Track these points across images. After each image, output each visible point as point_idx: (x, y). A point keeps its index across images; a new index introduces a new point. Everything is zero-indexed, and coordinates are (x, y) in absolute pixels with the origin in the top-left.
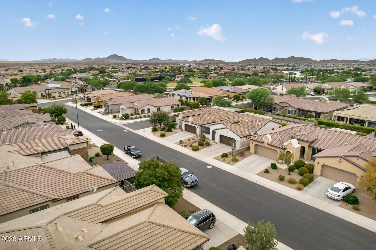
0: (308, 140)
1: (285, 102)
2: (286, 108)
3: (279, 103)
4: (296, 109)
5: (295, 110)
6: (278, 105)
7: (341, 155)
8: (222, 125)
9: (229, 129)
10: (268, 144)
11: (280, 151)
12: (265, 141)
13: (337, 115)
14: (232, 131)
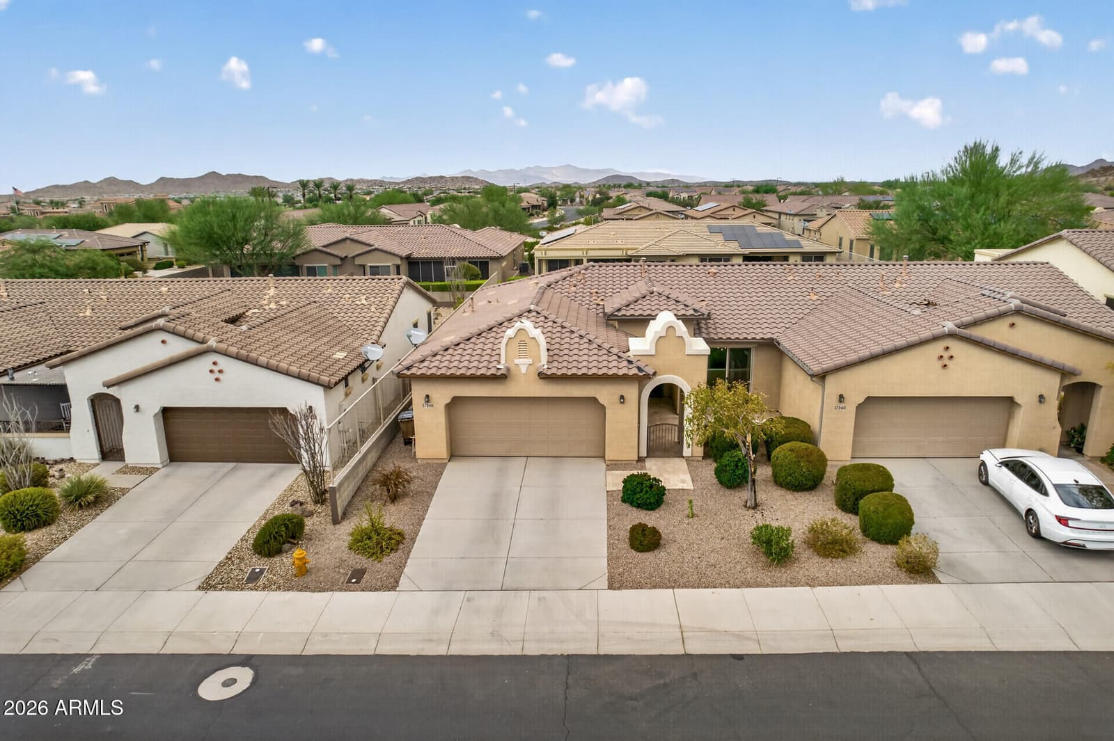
0: (692, 312)
1: (352, 240)
2: (358, 261)
3: (324, 247)
4: (401, 258)
5: (398, 262)
6: (323, 256)
7: (949, 326)
8: (163, 342)
9: (226, 354)
10: (542, 376)
11: (622, 397)
12: (517, 361)
13: (547, 255)
14: (255, 363)
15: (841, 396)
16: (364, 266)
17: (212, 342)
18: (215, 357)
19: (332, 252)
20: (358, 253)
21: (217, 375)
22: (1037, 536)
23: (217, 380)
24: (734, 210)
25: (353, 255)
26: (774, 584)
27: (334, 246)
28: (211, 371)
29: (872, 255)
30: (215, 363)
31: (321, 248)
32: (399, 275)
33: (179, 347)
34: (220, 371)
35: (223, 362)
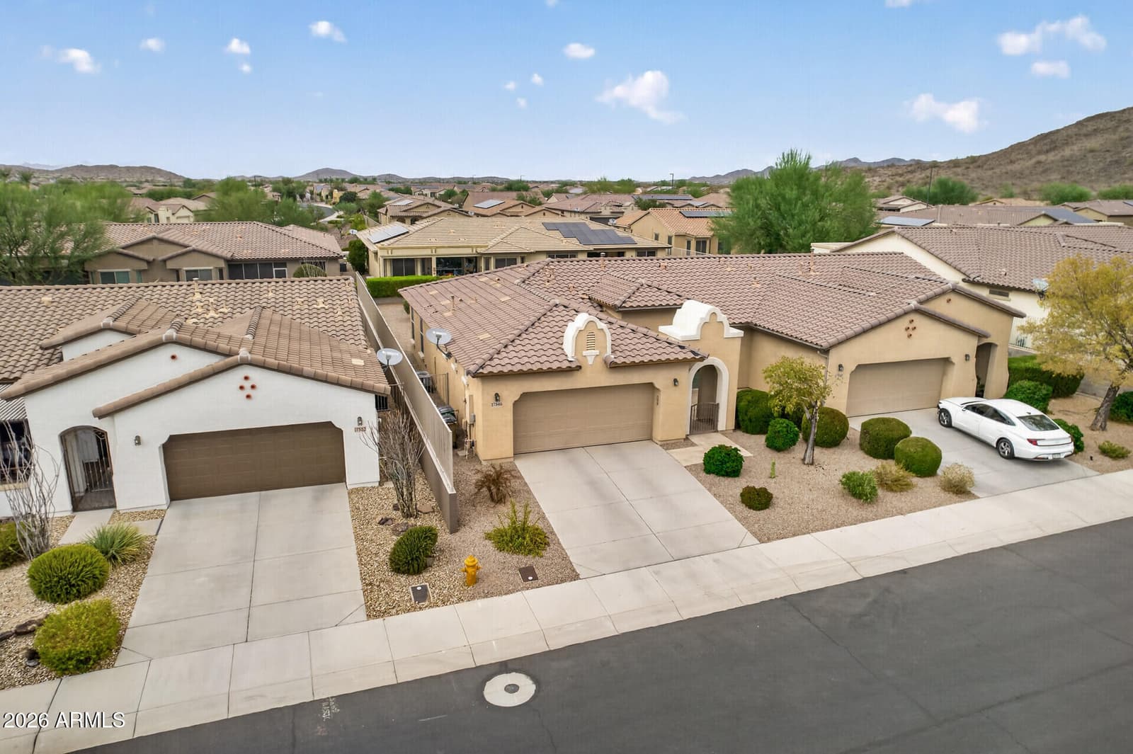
2: (170, 265)
3: (123, 248)
4: (224, 260)
5: (221, 265)
6: (122, 258)
7: (914, 304)
8: (173, 357)
9: (263, 366)
10: (614, 367)
11: (675, 381)
12: (585, 353)
13: (393, 255)
14: (298, 374)
15: (840, 366)
16: (177, 272)
17: (243, 353)
18: (247, 371)
19: (136, 254)
20: (170, 255)
21: (248, 391)
23: (248, 397)
24: (522, 207)
25: (164, 257)
26: (876, 518)
27: (136, 247)
28: (242, 388)
30: (246, 378)
31: (121, 250)
32: (223, 279)
33: (195, 362)
34: (253, 387)
35: (256, 375)
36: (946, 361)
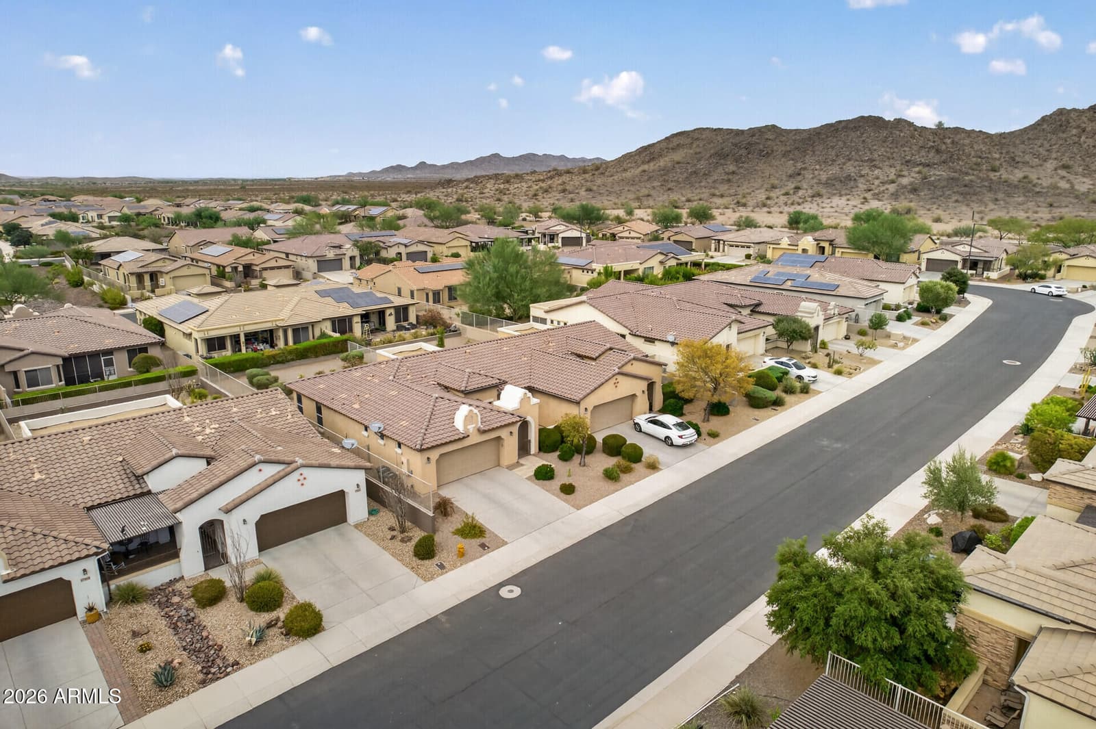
5: (58, 362)
7: (617, 370)
8: (260, 470)
9: (309, 466)
12: (468, 427)
13: (209, 335)
15: (586, 409)
17: (300, 461)
18: (302, 470)
20: (9, 360)
21: (302, 481)
22: (672, 445)
23: (302, 485)
24: (254, 255)
25: (3, 362)
28: (299, 480)
29: (428, 301)
30: (301, 475)
33: (270, 471)
34: (304, 479)
35: (305, 471)
36: (634, 396)
